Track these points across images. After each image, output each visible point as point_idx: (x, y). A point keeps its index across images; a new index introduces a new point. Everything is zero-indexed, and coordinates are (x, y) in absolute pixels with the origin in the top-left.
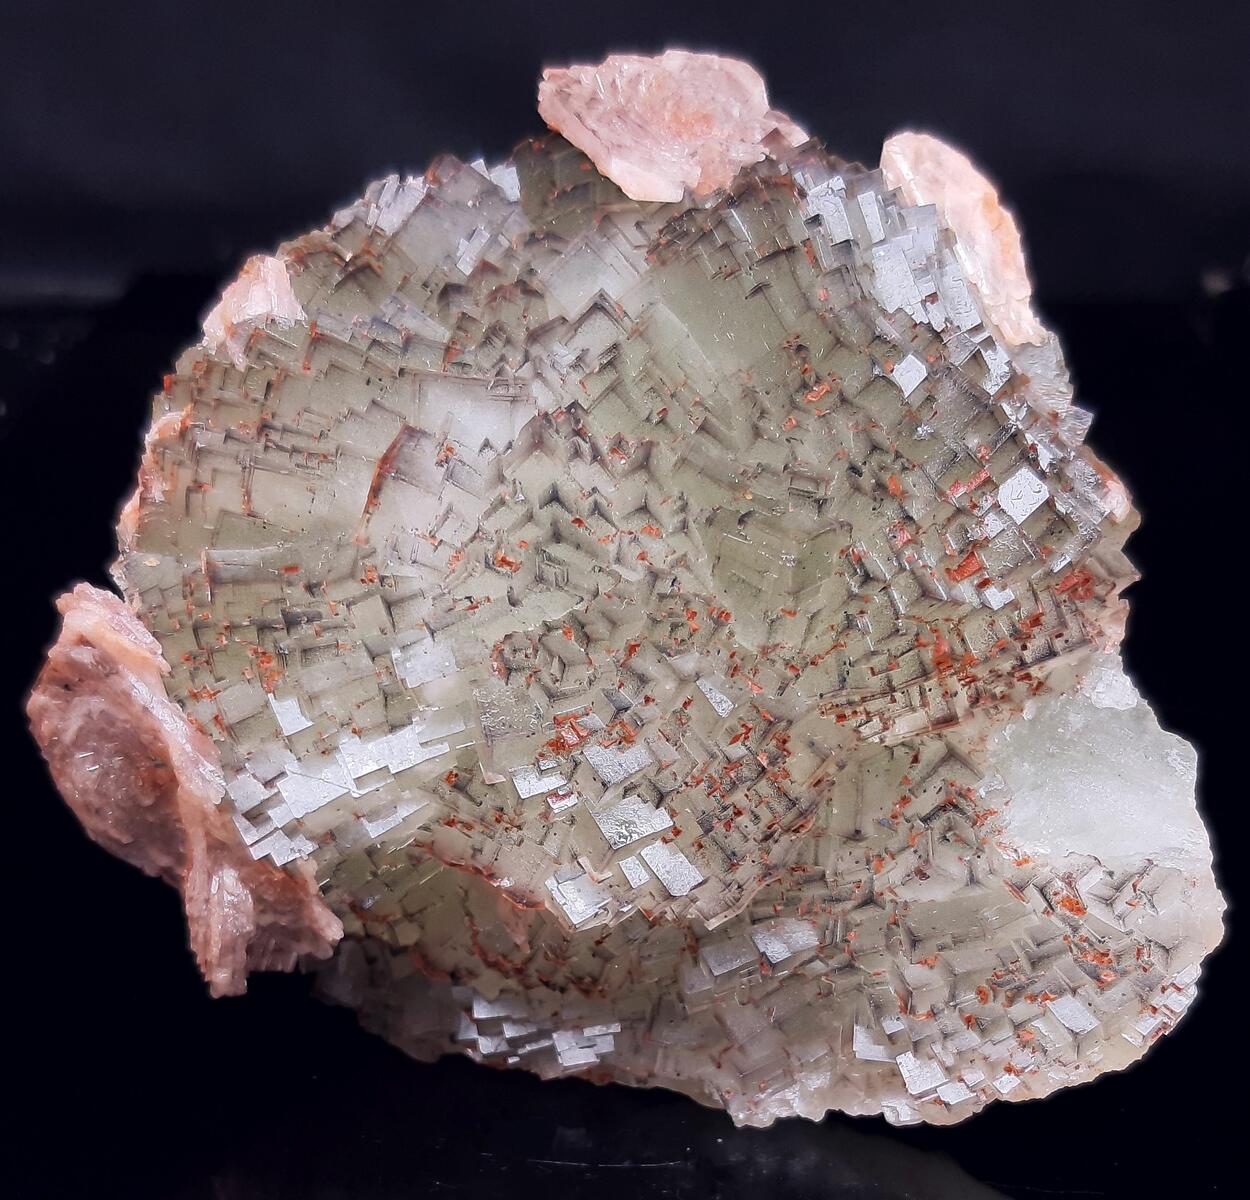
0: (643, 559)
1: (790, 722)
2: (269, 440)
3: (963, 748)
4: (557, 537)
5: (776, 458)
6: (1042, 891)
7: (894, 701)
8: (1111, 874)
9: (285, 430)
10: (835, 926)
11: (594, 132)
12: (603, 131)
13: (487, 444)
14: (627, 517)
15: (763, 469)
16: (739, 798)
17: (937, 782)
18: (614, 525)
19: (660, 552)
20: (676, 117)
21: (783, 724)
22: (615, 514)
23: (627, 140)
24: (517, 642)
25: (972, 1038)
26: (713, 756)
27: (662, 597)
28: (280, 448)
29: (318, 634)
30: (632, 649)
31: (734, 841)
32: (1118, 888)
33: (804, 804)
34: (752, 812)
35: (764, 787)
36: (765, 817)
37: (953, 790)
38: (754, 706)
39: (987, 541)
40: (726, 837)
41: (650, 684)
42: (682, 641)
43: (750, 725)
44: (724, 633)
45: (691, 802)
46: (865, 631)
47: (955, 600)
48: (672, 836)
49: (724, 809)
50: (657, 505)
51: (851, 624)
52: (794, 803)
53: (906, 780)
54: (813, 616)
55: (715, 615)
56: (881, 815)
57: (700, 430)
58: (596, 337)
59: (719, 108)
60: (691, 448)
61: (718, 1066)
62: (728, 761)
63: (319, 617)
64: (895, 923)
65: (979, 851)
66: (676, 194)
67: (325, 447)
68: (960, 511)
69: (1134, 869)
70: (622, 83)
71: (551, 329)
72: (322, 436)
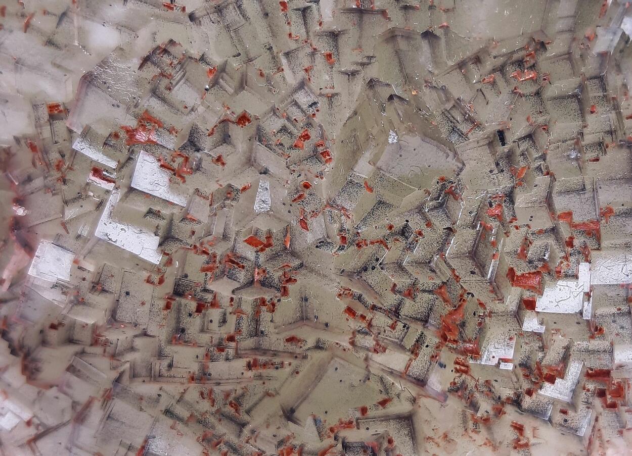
0: (307, 72)
3: (424, 429)
16: (223, 289)
17: (381, 429)
18: (307, 32)
19: (322, 79)
21: (297, 262)
26: (225, 237)
27: (295, 104)
31: (193, 325)
33: (266, 343)
34: (225, 314)
35: (248, 298)
36: (230, 328)
37: (385, 445)
38: (287, 230)
39: (558, 275)
40: (190, 315)
41: (229, 147)
42: (281, 144)
43: (273, 241)
44: (317, 168)
45: (183, 264)
46: (410, 248)
47: (495, 290)
48: (156, 280)
49: (206, 290)
50: (347, 44)
51: (404, 232)
52: (257, 333)
53: (364, 410)
54: (380, 203)
55: (320, 149)
56: (322, 417)
57: (426, 34)
60: (407, 37)
62: (234, 251)
68: (554, 232)
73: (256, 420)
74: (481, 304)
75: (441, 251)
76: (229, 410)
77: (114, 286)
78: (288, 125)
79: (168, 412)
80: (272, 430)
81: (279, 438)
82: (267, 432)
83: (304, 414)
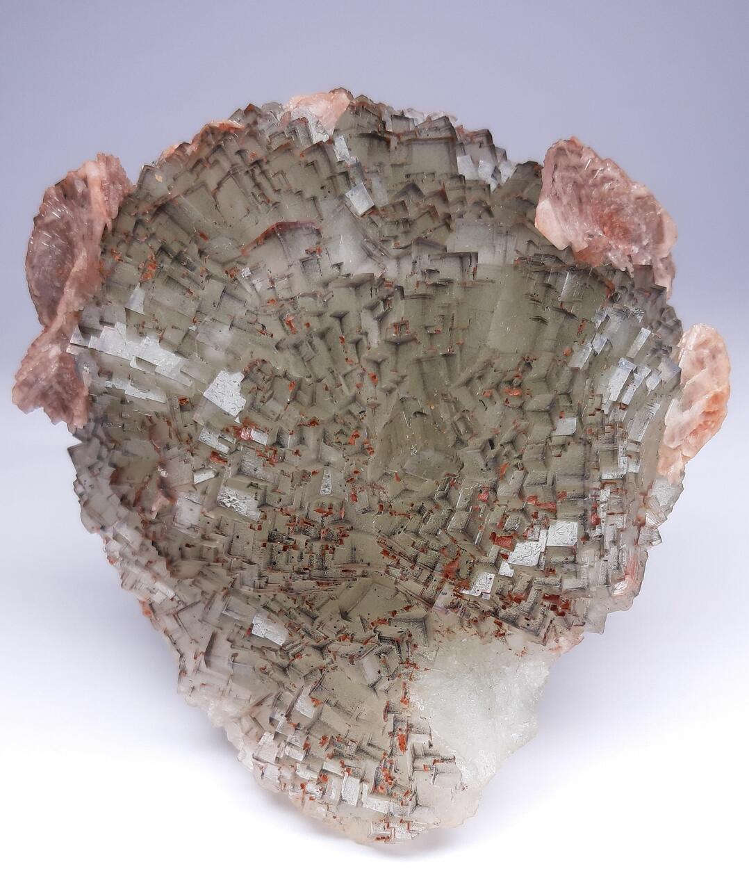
0: (358, 387)
1: (352, 529)
2: (252, 170)
4: (323, 335)
5: (467, 402)
6: (396, 721)
7: (413, 568)
8: (431, 745)
9: (263, 172)
10: (297, 646)
11: (554, 180)
12: (558, 185)
13: (339, 265)
14: (368, 360)
15: (456, 402)
16: (301, 539)
17: (404, 627)
18: (359, 358)
19: (369, 392)
20: (611, 216)
21: (348, 526)
22: (365, 354)
23: (565, 200)
24: (266, 368)
25: (299, 756)
26: (301, 508)
27: (350, 412)
28: (253, 179)
29: (183, 276)
30: (313, 423)
31: (281, 559)
32: (426, 755)
33: (329, 573)
34: (302, 554)
35: (317, 546)
36: (306, 562)
37: (407, 638)
38: (342, 504)
39: (524, 538)
40: (279, 553)
41: (304, 446)
42: (340, 442)
43: (333, 511)
44: (363, 458)
45: (274, 520)
46: (424, 521)
47: (481, 549)
48: (256, 528)
49: (289, 539)
50: (387, 369)
51: (420, 511)
52: (323, 568)
53: (394, 613)
54: (406, 490)
55: (366, 446)
56: (366, 617)
57: (445, 355)
58: (449, 270)
59: (638, 232)
60: (431, 359)
61: (195, 658)
62: (307, 517)
63: (193, 269)
64: (321, 670)
65: (391, 677)
66: (560, 245)
67: (274, 197)
68: (523, 511)
69: (443, 754)
70: (599, 174)
71: (433, 247)
72: (278, 191)
73: (323, 615)
74: (472, 556)
75: (444, 527)
76: (306, 607)
77: (229, 530)
78: (344, 428)
79: (265, 607)
80: (334, 622)
81: (338, 629)
82: (330, 624)
83: (355, 615)
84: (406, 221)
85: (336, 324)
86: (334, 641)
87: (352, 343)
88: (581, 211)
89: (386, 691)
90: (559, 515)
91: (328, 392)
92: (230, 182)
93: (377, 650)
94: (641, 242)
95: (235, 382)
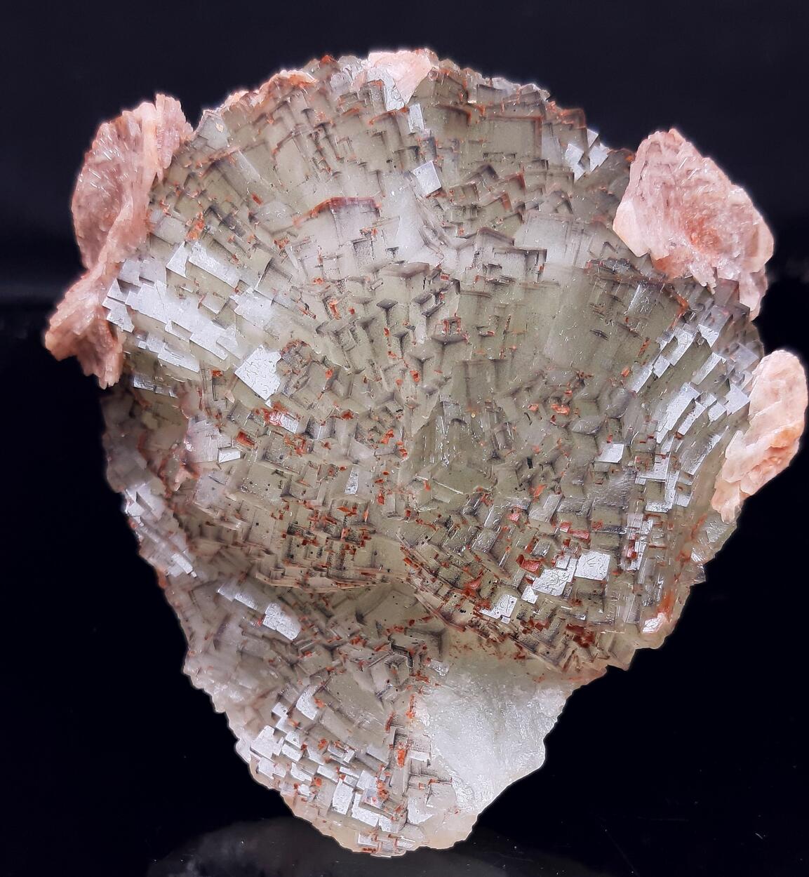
0: (398, 384)
1: (374, 532)
2: (316, 133)
4: (366, 325)
5: (510, 412)
6: (397, 735)
7: (434, 581)
9: (327, 137)
10: (308, 642)
11: (641, 178)
12: (646, 185)
13: (393, 250)
14: (412, 357)
15: (500, 414)
16: (322, 536)
17: (420, 639)
18: (403, 354)
19: (409, 390)
20: (701, 222)
21: (371, 529)
22: (410, 349)
23: (650, 202)
24: (304, 351)
25: (296, 756)
26: (325, 504)
27: (386, 410)
28: (316, 143)
29: (230, 241)
30: (348, 415)
31: (300, 553)
32: (423, 773)
33: (347, 574)
34: (321, 550)
35: (337, 546)
36: (324, 559)
37: (421, 650)
38: (367, 506)
39: (552, 565)
40: (298, 546)
41: (334, 439)
42: (372, 440)
43: (357, 512)
44: (395, 459)
45: (296, 512)
46: (450, 535)
47: (506, 570)
48: (278, 517)
49: (309, 533)
50: (430, 367)
51: (446, 524)
52: (341, 568)
53: (412, 622)
54: (434, 500)
55: (400, 447)
56: (382, 622)
57: (495, 361)
58: (512, 266)
59: (729, 243)
60: (478, 363)
61: (206, 639)
62: (329, 514)
63: (241, 235)
64: (329, 672)
65: (400, 688)
66: (639, 251)
67: (335, 165)
68: (554, 537)
69: (441, 775)
70: (694, 176)
71: (500, 239)
72: (340, 159)
73: (339, 614)
74: (496, 576)
75: (469, 544)
76: (322, 602)
77: (249, 516)
78: (379, 426)
79: (280, 598)
80: (349, 623)
81: (351, 631)
82: (346, 625)
83: (370, 619)
84: (474, 208)
85: (383, 313)
86: (346, 643)
87: (396, 336)
88: (667, 215)
89: (393, 702)
90: (592, 545)
91: (366, 385)
92: (291, 143)
93: (388, 659)
94: (731, 254)
95: (270, 362)
